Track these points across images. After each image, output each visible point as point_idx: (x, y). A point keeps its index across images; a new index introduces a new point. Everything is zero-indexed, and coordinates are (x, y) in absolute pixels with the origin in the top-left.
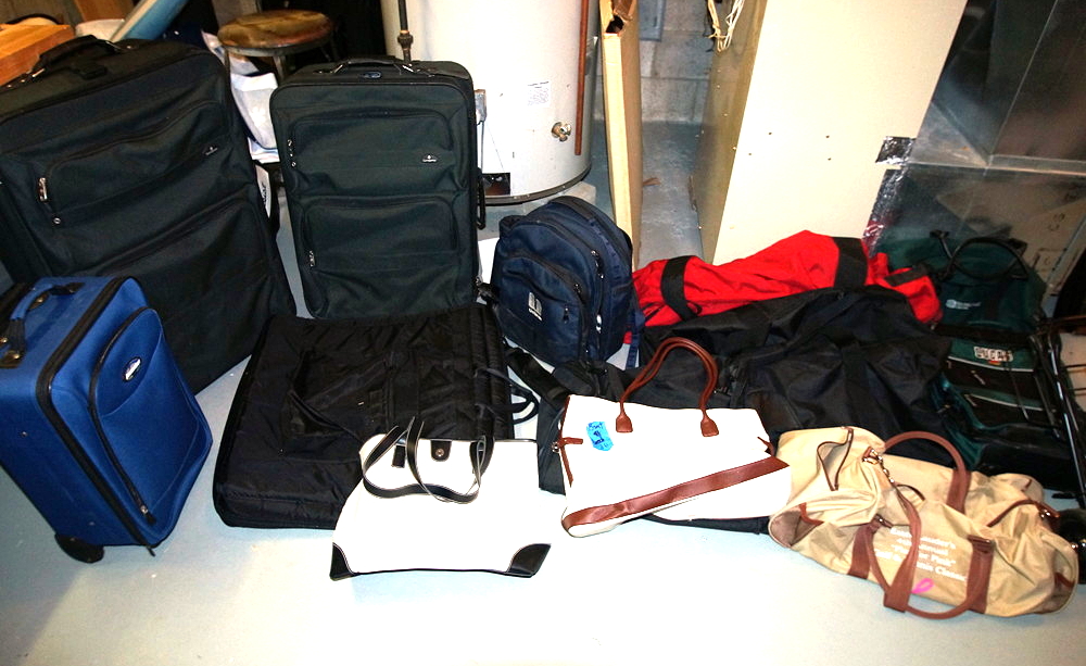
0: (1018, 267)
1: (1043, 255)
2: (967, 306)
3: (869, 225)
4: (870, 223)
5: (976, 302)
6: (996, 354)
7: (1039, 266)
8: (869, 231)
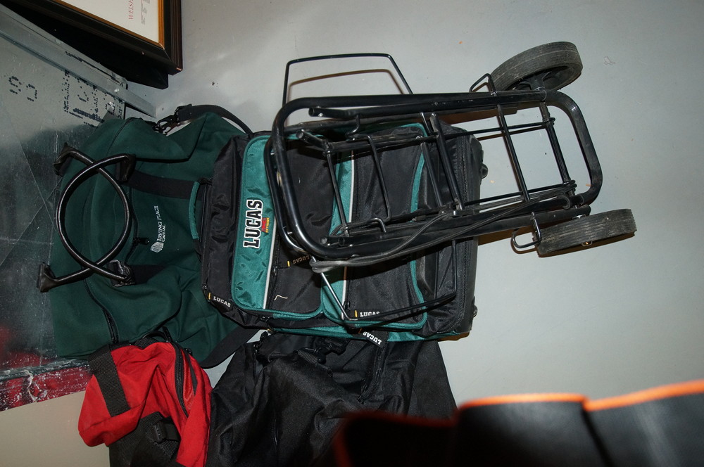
1: (74, 103)
6: (253, 220)
7: (90, 108)
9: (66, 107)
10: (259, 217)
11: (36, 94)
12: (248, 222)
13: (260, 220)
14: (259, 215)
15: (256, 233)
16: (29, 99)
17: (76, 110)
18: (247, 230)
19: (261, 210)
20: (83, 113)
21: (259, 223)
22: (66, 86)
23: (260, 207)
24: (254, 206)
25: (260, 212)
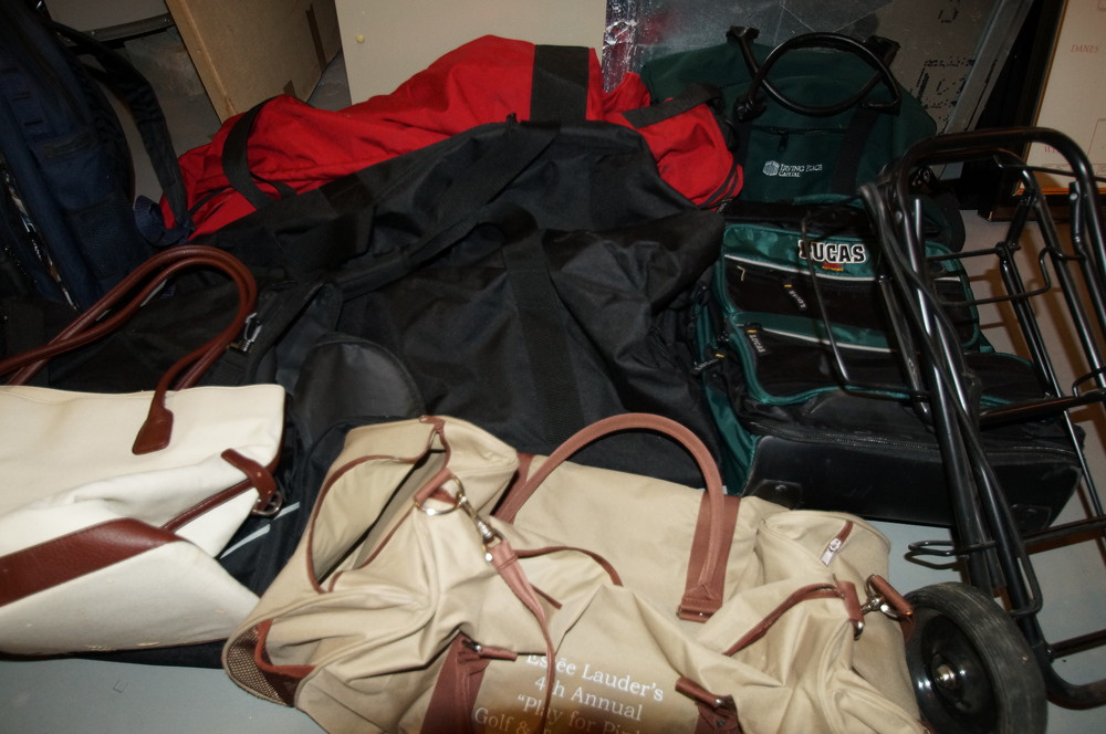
0: (881, 87)
1: (935, 75)
2: (796, 171)
3: (609, 22)
4: (610, 17)
5: (814, 163)
6: (837, 253)
7: (929, 97)
8: (612, 34)
9: (931, 63)
10: (841, 260)
11: (947, 21)
12: (833, 247)
13: (837, 261)
14: (845, 260)
15: (819, 255)
16: (942, 12)
17: (927, 77)
18: (822, 247)
19: (852, 261)
20: (923, 87)
21: (834, 259)
22: (955, 62)
23: (856, 259)
24: (856, 253)
25: (849, 260)
